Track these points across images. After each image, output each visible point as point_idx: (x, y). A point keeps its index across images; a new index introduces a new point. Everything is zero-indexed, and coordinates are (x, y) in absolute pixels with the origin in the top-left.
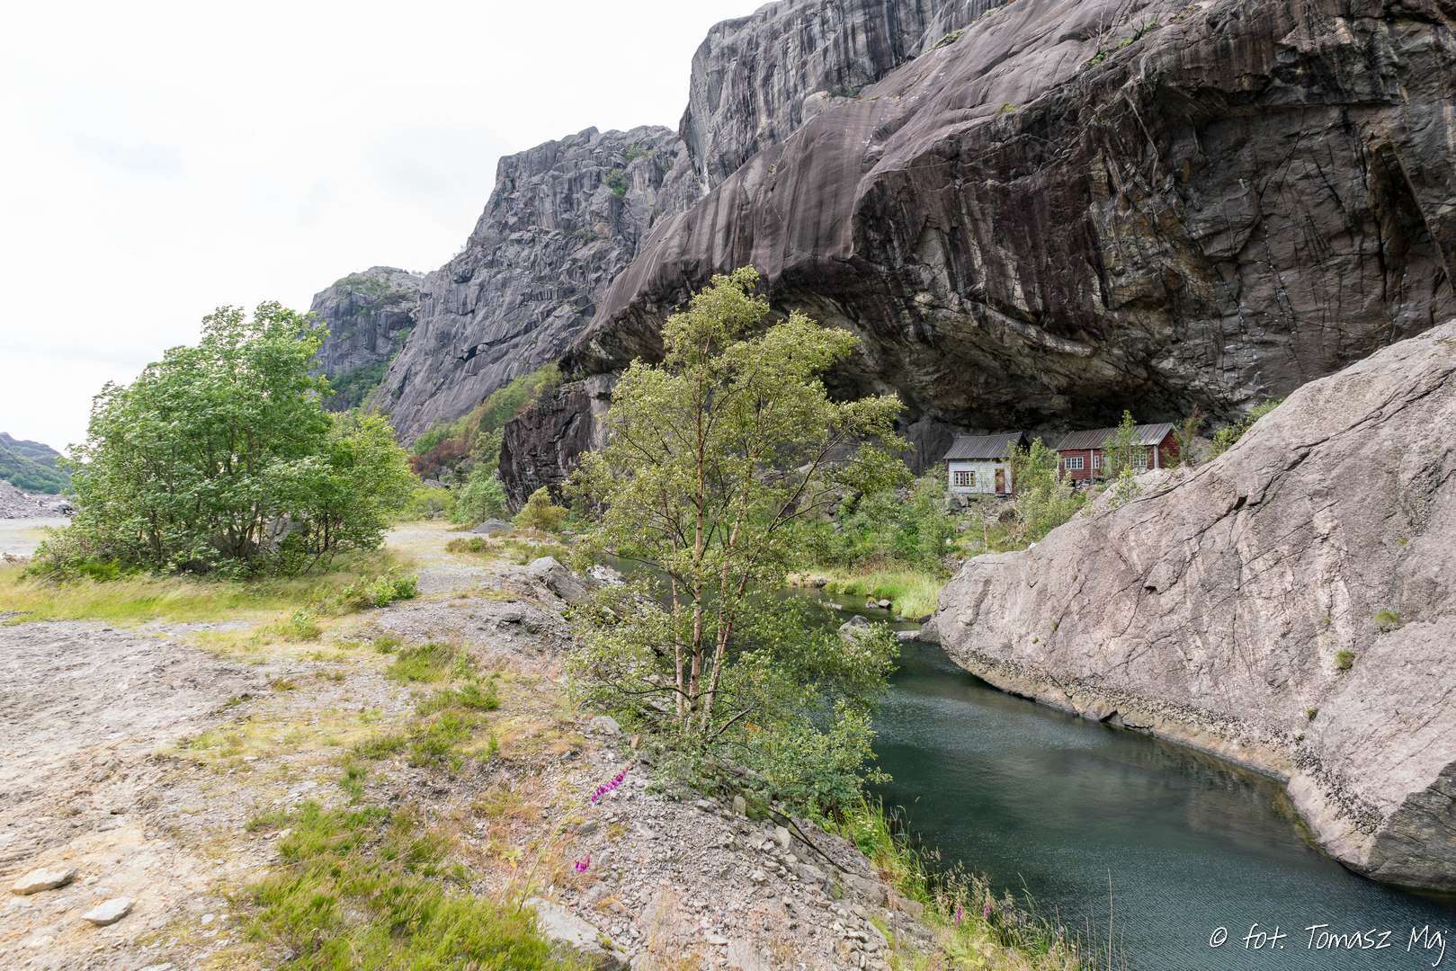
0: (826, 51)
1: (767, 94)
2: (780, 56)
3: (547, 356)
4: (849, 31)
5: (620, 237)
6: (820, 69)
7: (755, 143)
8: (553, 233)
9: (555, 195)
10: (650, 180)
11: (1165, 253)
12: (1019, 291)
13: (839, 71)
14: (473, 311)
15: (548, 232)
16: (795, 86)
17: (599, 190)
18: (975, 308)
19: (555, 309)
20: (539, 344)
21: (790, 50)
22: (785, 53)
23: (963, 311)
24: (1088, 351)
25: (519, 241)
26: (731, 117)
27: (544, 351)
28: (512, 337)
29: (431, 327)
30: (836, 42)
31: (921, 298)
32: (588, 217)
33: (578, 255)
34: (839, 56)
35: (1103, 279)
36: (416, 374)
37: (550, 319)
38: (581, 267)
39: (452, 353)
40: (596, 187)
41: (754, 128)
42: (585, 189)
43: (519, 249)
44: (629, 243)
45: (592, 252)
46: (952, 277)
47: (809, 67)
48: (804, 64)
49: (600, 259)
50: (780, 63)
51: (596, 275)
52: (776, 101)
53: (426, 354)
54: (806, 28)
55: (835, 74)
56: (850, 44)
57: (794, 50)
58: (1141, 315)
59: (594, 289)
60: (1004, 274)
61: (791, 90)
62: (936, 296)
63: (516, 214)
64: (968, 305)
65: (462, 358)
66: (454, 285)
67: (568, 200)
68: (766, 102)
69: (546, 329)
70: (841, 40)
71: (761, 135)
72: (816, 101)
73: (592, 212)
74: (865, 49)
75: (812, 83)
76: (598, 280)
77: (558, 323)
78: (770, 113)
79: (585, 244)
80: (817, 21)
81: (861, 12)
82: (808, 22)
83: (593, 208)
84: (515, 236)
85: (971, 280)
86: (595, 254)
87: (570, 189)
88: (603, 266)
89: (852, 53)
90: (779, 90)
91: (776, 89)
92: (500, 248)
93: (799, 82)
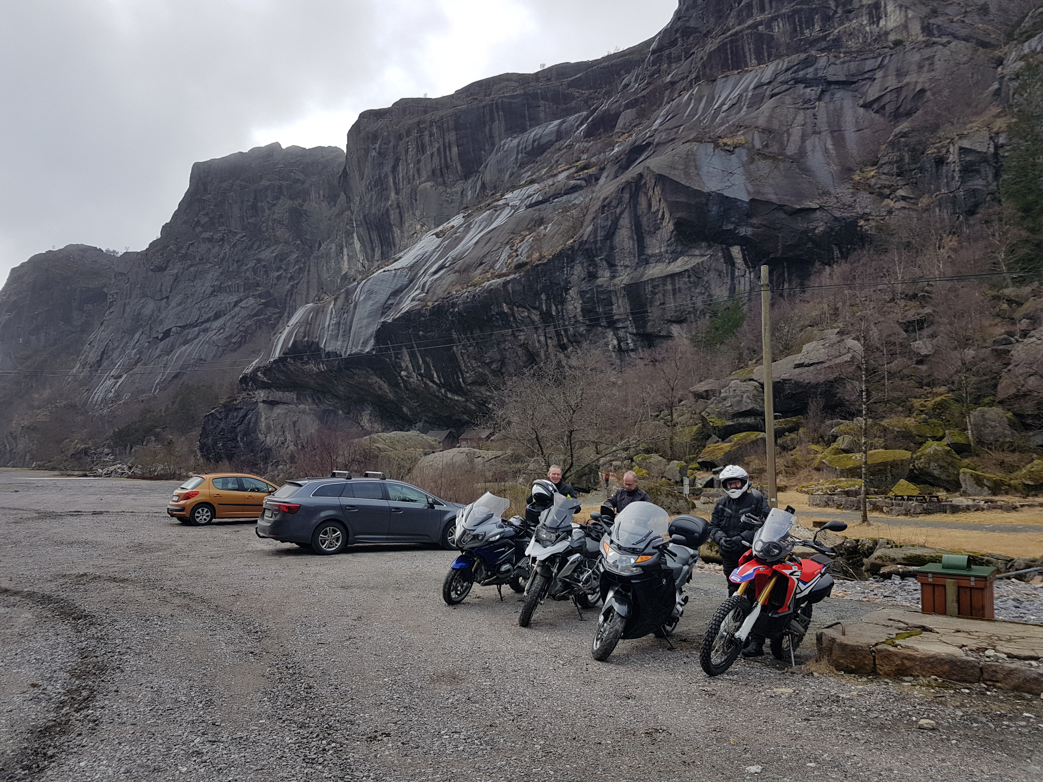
0: (432, 155)
1: (394, 178)
2: (403, 153)
3: (233, 340)
4: (447, 145)
5: (298, 242)
6: (429, 167)
7: (388, 210)
8: (240, 235)
9: (242, 202)
10: (324, 196)
11: (479, 366)
12: (435, 375)
13: (441, 170)
14: (167, 297)
15: (236, 234)
16: (414, 175)
17: (280, 201)
18: (422, 379)
19: (241, 300)
20: (227, 329)
21: (410, 150)
22: (407, 152)
23: (418, 380)
24: (463, 399)
25: (210, 240)
26: (371, 189)
27: (231, 336)
28: (202, 323)
29: (128, 309)
30: (439, 150)
31: (403, 373)
32: (270, 224)
33: (262, 256)
34: (440, 160)
35: (462, 374)
36: (113, 349)
37: (237, 309)
38: (264, 266)
39: (148, 332)
40: (278, 198)
41: (387, 199)
42: (269, 199)
43: (210, 246)
44: (307, 247)
45: (274, 254)
46: (412, 366)
47: (422, 164)
48: (419, 161)
49: (281, 260)
50: (403, 157)
51: (277, 274)
52: (401, 184)
53: (124, 332)
54: (420, 136)
55: (438, 171)
56: (448, 153)
57: (412, 150)
58: (478, 387)
59: (275, 285)
60: (430, 367)
61: (411, 178)
62: (408, 373)
63: (207, 214)
64: (420, 378)
65: (157, 338)
66: (150, 273)
67: (254, 207)
68: (395, 183)
69: (233, 317)
70: (442, 149)
71: (391, 206)
72: (426, 189)
73: (275, 220)
74: (457, 158)
75: (424, 175)
76: (279, 278)
77: (244, 313)
78: (397, 193)
79: (268, 247)
80: (426, 133)
81: (453, 133)
82: (421, 131)
83: (275, 217)
84: (207, 235)
85: (419, 369)
86: (277, 255)
87: (255, 198)
88: (283, 266)
89: (449, 159)
90: (403, 177)
91: (401, 175)
92: (192, 244)
93: (416, 173)
